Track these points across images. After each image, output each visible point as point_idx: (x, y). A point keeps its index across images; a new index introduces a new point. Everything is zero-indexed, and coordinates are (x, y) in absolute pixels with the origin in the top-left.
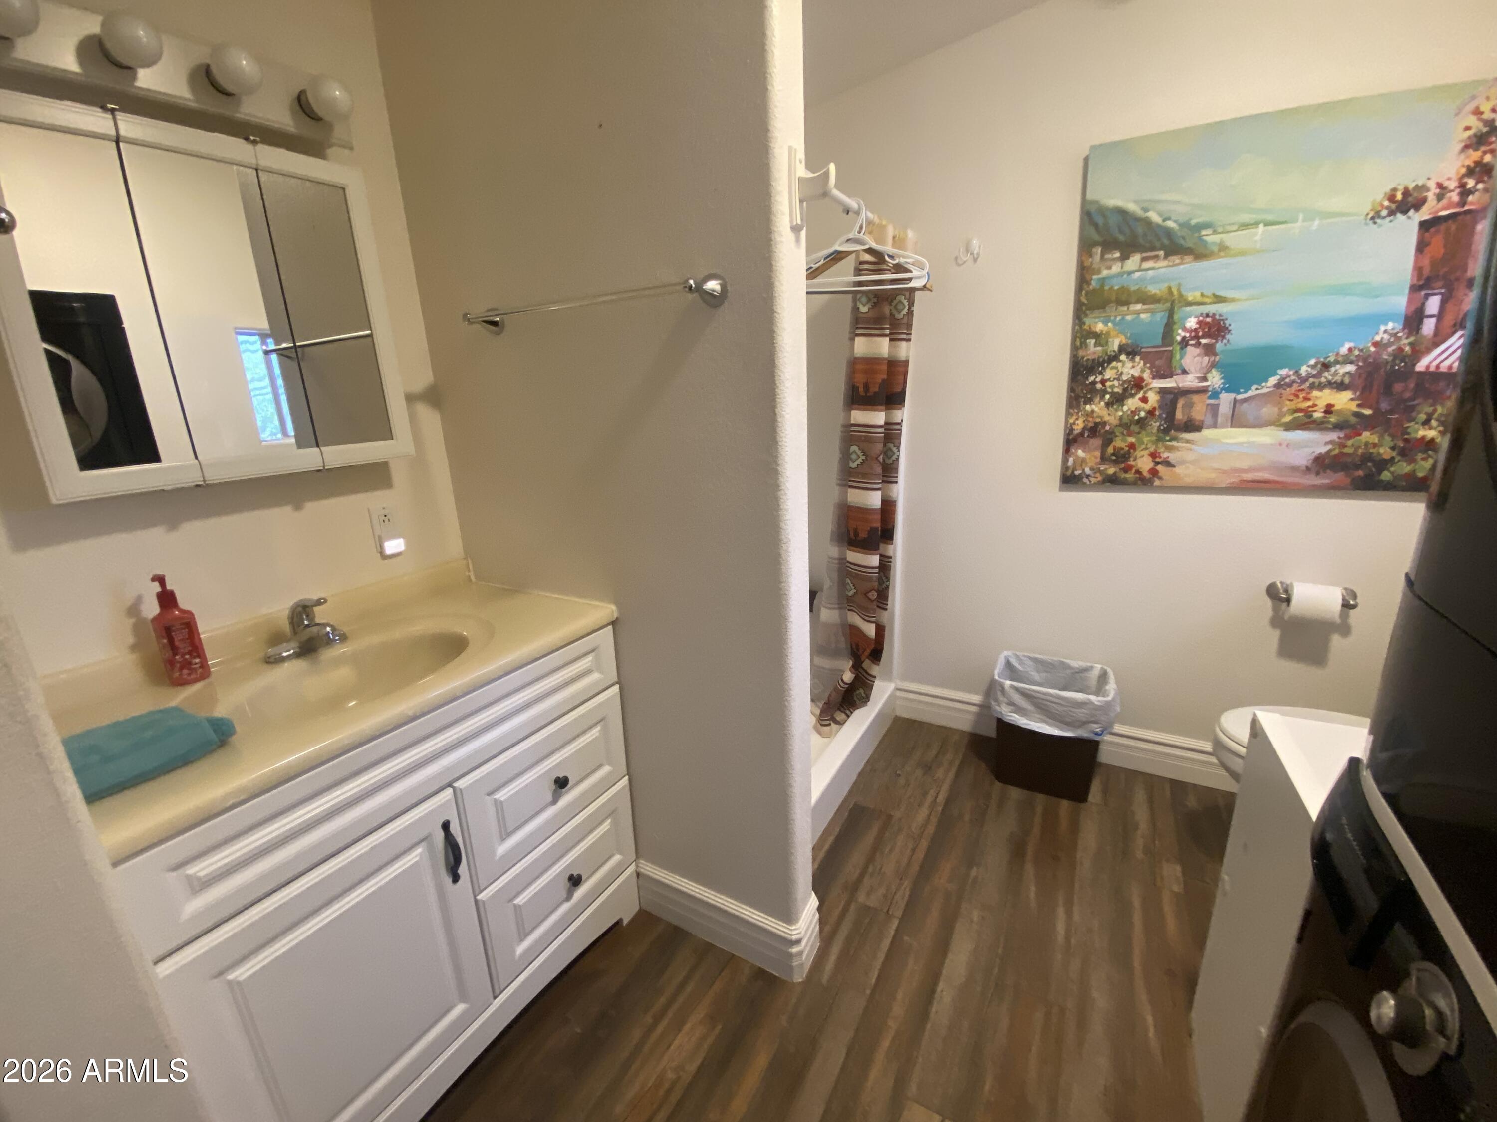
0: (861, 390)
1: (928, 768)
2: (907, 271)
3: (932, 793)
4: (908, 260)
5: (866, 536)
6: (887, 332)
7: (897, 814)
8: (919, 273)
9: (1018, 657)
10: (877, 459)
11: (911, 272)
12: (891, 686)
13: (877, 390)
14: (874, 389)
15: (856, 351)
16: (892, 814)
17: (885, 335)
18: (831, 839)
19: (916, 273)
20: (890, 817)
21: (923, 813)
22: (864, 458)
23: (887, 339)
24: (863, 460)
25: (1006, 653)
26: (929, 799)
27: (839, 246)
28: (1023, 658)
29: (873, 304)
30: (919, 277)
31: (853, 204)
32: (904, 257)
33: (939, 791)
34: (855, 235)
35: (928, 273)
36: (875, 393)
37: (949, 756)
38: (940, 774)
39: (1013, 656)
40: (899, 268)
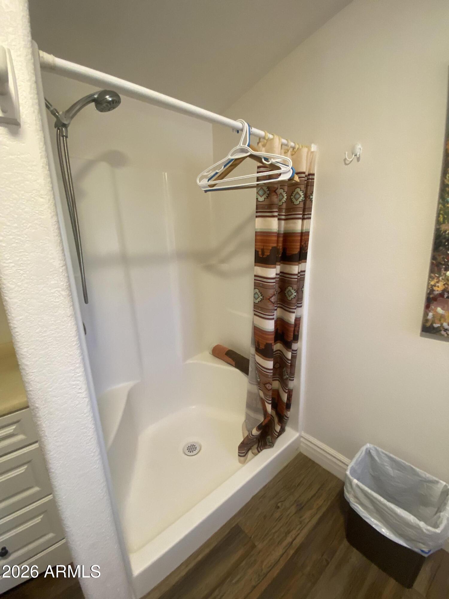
0: (260, 253)
1: (301, 508)
2: (279, 168)
3: (293, 533)
4: (277, 160)
5: (264, 348)
6: (276, 214)
7: (260, 546)
8: (286, 169)
9: (377, 450)
10: (269, 299)
11: (280, 169)
12: (297, 435)
13: (268, 254)
14: (267, 253)
15: (256, 228)
16: (256, 544)
17: (274, 216)
18: (207, 551)
19: (283, 169)
20: (253, 547)
21: (279, 551)
22: (262, 297)
23: (276, 219)
24: (261, 299)
25: (368, 445)
26: (289, 539)
27: (232, 155)
28: (381, 454)
29: (267, 195)
30: (285, 173)
31: (238, 124)
32: (274, 158)
33: (299, 534)
34: (241, 146)
35: (292, 168)
36: (268, 256)
37: (320, 502)
38: (307, 514)
39: (374, 449)
40: (274, 167)
